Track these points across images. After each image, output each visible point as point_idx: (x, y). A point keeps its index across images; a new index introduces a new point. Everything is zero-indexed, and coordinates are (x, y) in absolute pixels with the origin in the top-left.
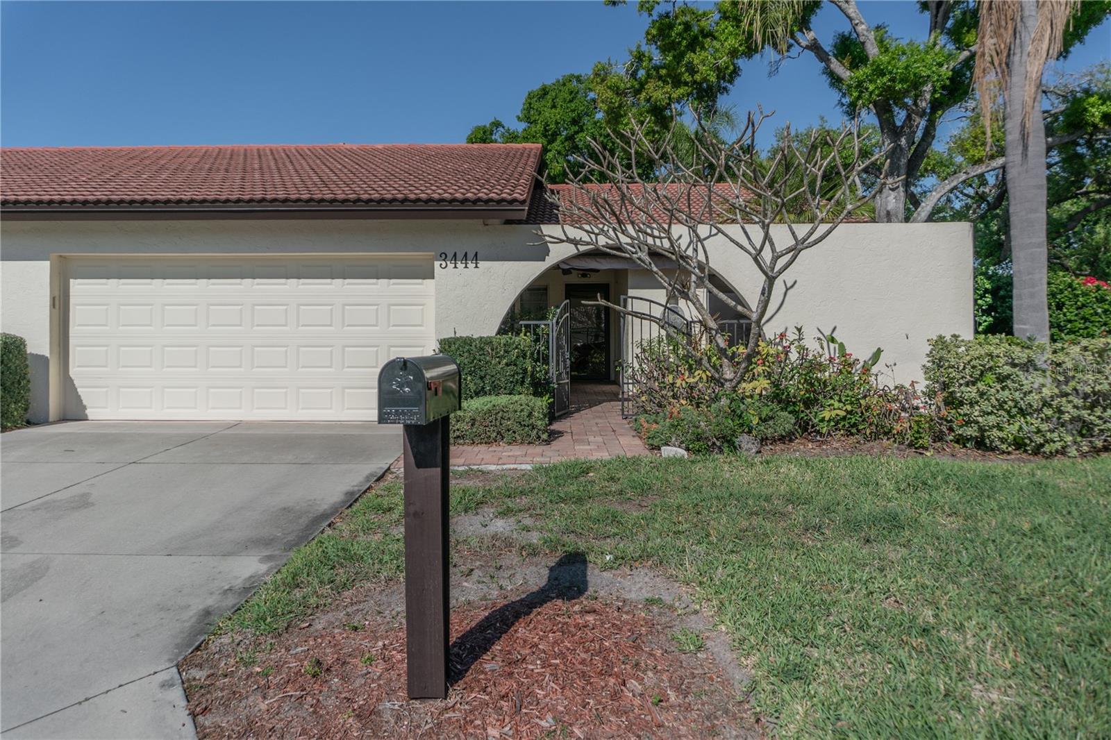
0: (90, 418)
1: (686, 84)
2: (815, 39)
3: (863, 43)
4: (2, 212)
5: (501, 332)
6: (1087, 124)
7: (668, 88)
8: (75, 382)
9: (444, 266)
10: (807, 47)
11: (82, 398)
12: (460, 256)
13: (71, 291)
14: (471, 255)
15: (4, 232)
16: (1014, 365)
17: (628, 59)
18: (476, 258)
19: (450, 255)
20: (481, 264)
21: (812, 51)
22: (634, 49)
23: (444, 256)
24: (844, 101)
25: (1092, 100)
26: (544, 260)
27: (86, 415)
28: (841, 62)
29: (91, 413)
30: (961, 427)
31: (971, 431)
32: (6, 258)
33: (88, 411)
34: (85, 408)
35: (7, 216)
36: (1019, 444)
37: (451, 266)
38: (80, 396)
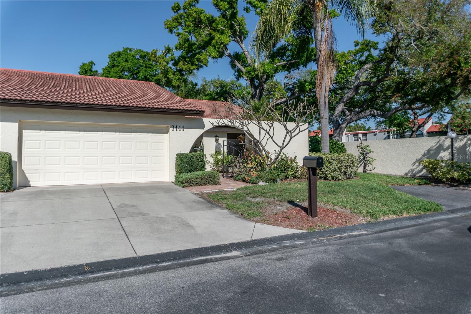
0: (31, 185)
1: (196, 65)
2: (230, 53)
3: (247, 58)
4: (1, 103)
5: (191, 152)
6: (305, 90)
7: (189, 65)
8: (25, 171)
9: (173, 130)
10: (228, 56)
11: (28, 178)
12: (178, 127)
13: (23, 135)
14: (181, 127)
15: (2, 110)
16: (332, 159)
17: (164, 50)
18: (183, 127)
19: (175, 127)
20: (185, 129)
21: (229, 57)
22: (167, 46)
23: (173, 127)
24: (235, 74)
25: (307, 84)
26: (203, 129)
27: (30, 185)
28: (239, 63)
29: (32, 184)
30: (321, 175)
31: (323, 175)
32: (2, 121)
33: (31, 183)
34: (29, 181)
35: (3, 104)
36: (333, 178)
37: (175, 130)
38: (27, 177)
